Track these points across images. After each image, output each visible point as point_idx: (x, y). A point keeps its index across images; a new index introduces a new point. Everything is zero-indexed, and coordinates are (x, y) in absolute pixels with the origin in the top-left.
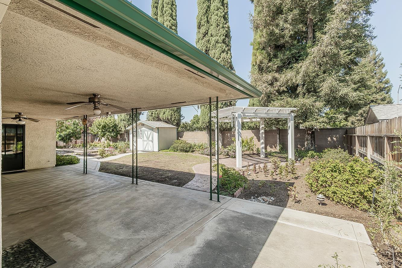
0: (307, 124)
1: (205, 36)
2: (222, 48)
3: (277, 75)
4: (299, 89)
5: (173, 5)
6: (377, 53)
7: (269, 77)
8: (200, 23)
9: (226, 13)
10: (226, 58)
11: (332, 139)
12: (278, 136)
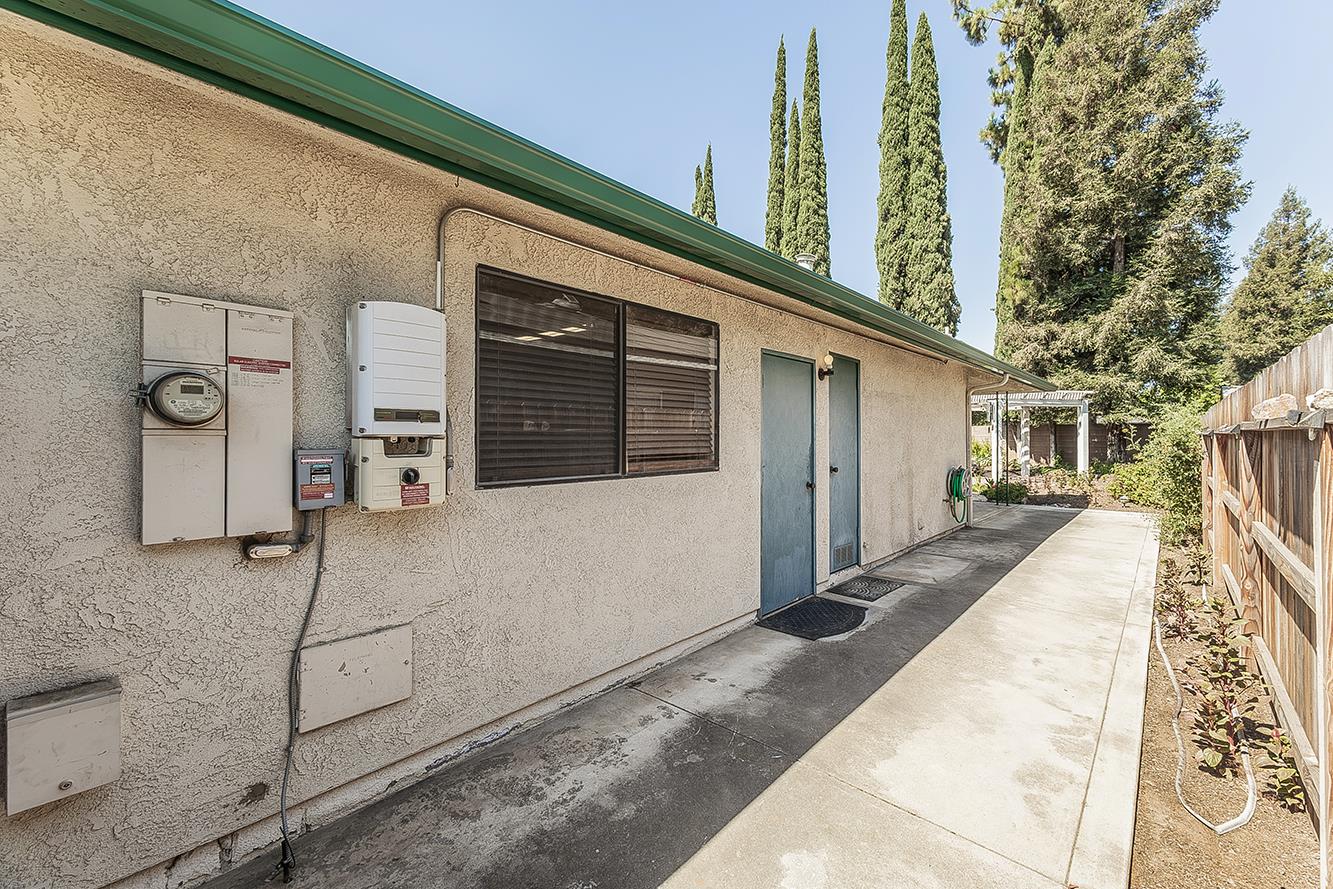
0: (1111, 417)
1: (898, 236)
2: (935, 262)
3: (1054, 327)
4: (1098, 359)
5: (820, 163)
6: (1309, 223)
7: (1041, 330)
8: (889, 210)
9: (943, 191)
12: (1052, 437)
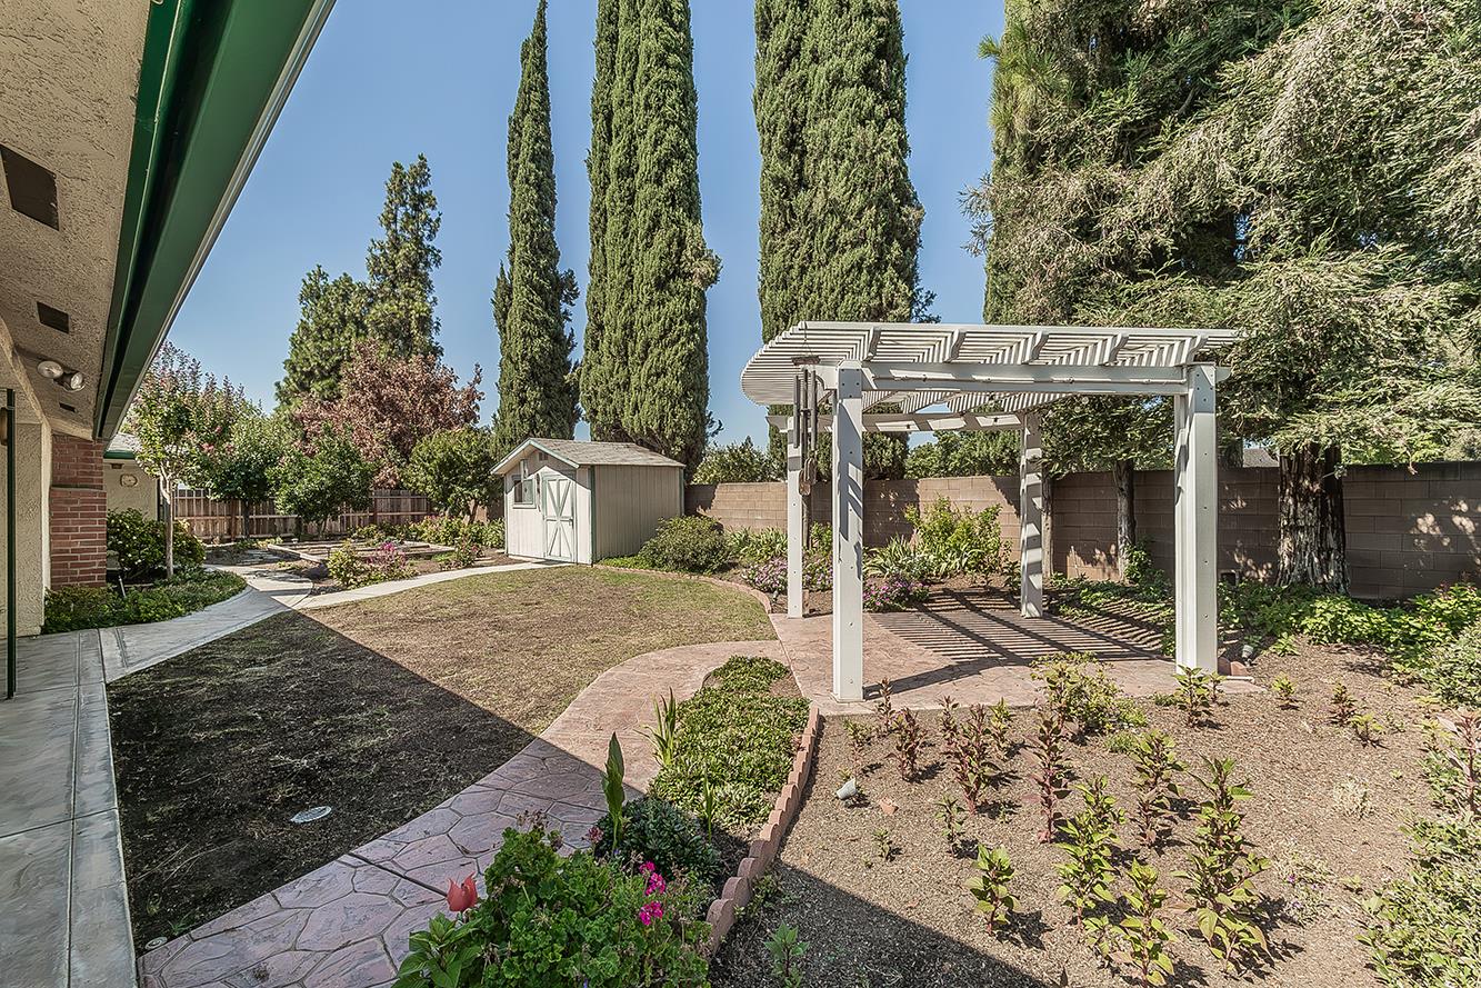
1: (789, 62)
2: (858, 106)
3: (1114, 175)
8: (769, 11)
10: (875, 144)
11: (1443, 521)
12: (1123, 504)
